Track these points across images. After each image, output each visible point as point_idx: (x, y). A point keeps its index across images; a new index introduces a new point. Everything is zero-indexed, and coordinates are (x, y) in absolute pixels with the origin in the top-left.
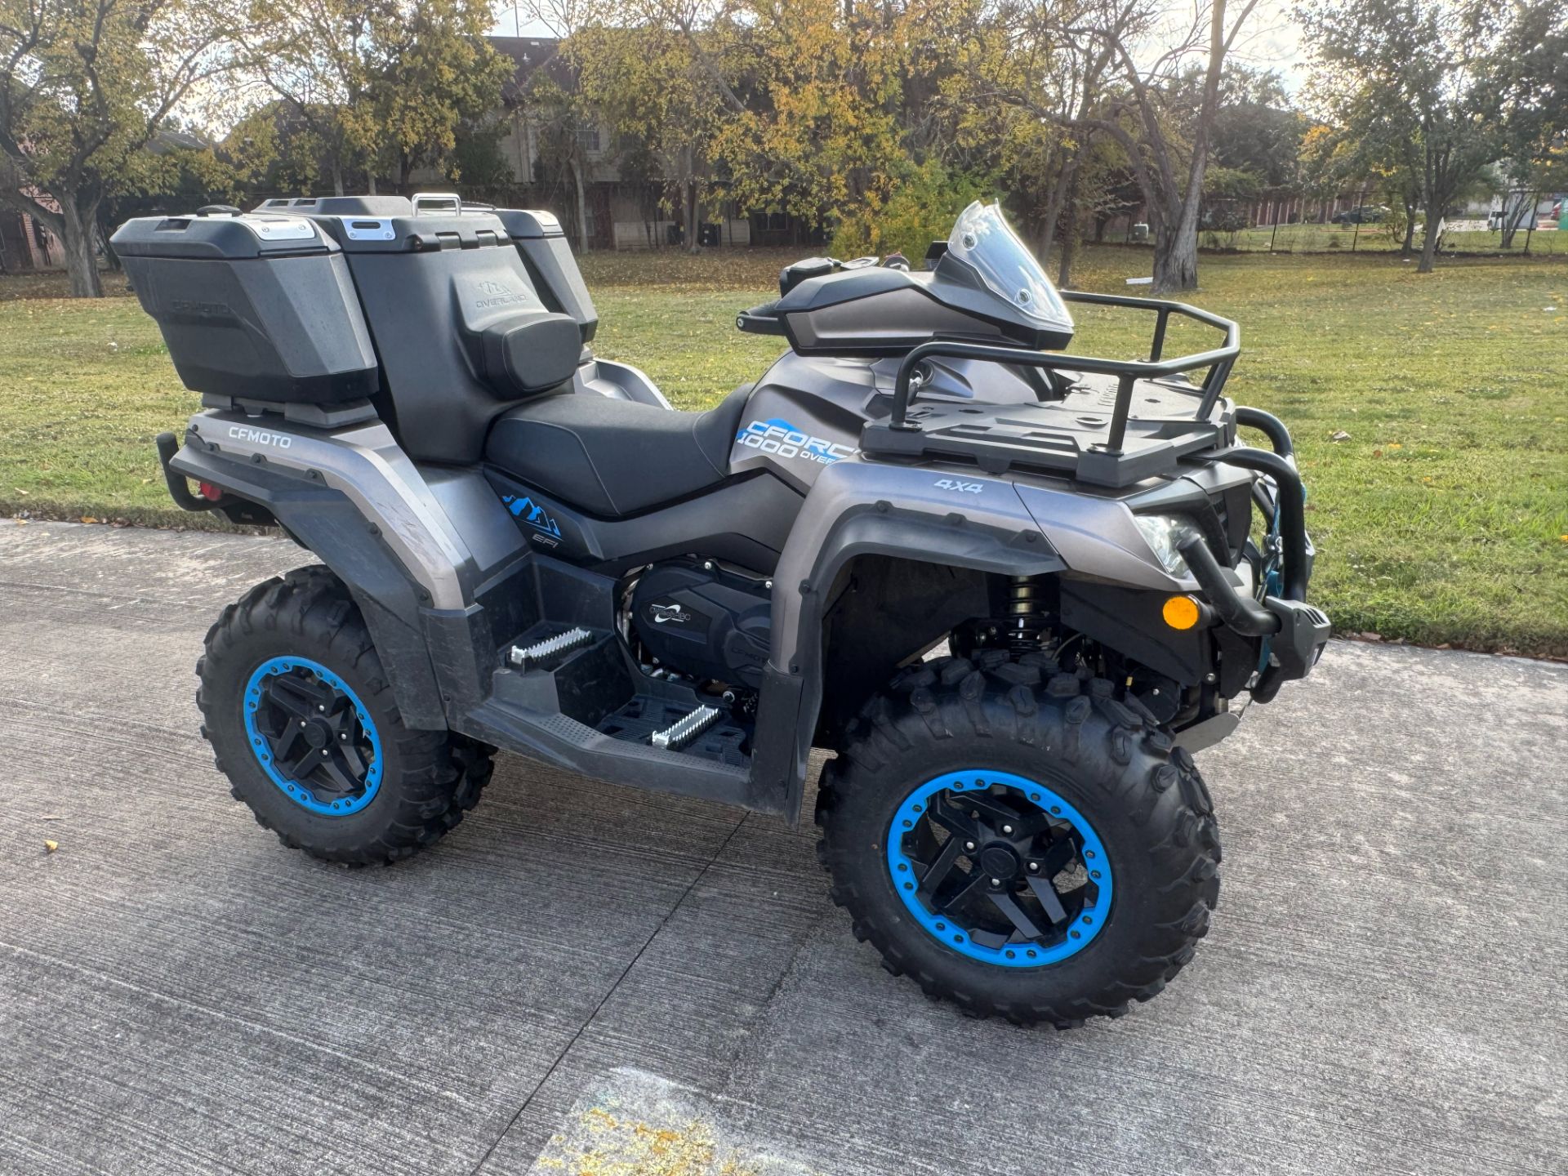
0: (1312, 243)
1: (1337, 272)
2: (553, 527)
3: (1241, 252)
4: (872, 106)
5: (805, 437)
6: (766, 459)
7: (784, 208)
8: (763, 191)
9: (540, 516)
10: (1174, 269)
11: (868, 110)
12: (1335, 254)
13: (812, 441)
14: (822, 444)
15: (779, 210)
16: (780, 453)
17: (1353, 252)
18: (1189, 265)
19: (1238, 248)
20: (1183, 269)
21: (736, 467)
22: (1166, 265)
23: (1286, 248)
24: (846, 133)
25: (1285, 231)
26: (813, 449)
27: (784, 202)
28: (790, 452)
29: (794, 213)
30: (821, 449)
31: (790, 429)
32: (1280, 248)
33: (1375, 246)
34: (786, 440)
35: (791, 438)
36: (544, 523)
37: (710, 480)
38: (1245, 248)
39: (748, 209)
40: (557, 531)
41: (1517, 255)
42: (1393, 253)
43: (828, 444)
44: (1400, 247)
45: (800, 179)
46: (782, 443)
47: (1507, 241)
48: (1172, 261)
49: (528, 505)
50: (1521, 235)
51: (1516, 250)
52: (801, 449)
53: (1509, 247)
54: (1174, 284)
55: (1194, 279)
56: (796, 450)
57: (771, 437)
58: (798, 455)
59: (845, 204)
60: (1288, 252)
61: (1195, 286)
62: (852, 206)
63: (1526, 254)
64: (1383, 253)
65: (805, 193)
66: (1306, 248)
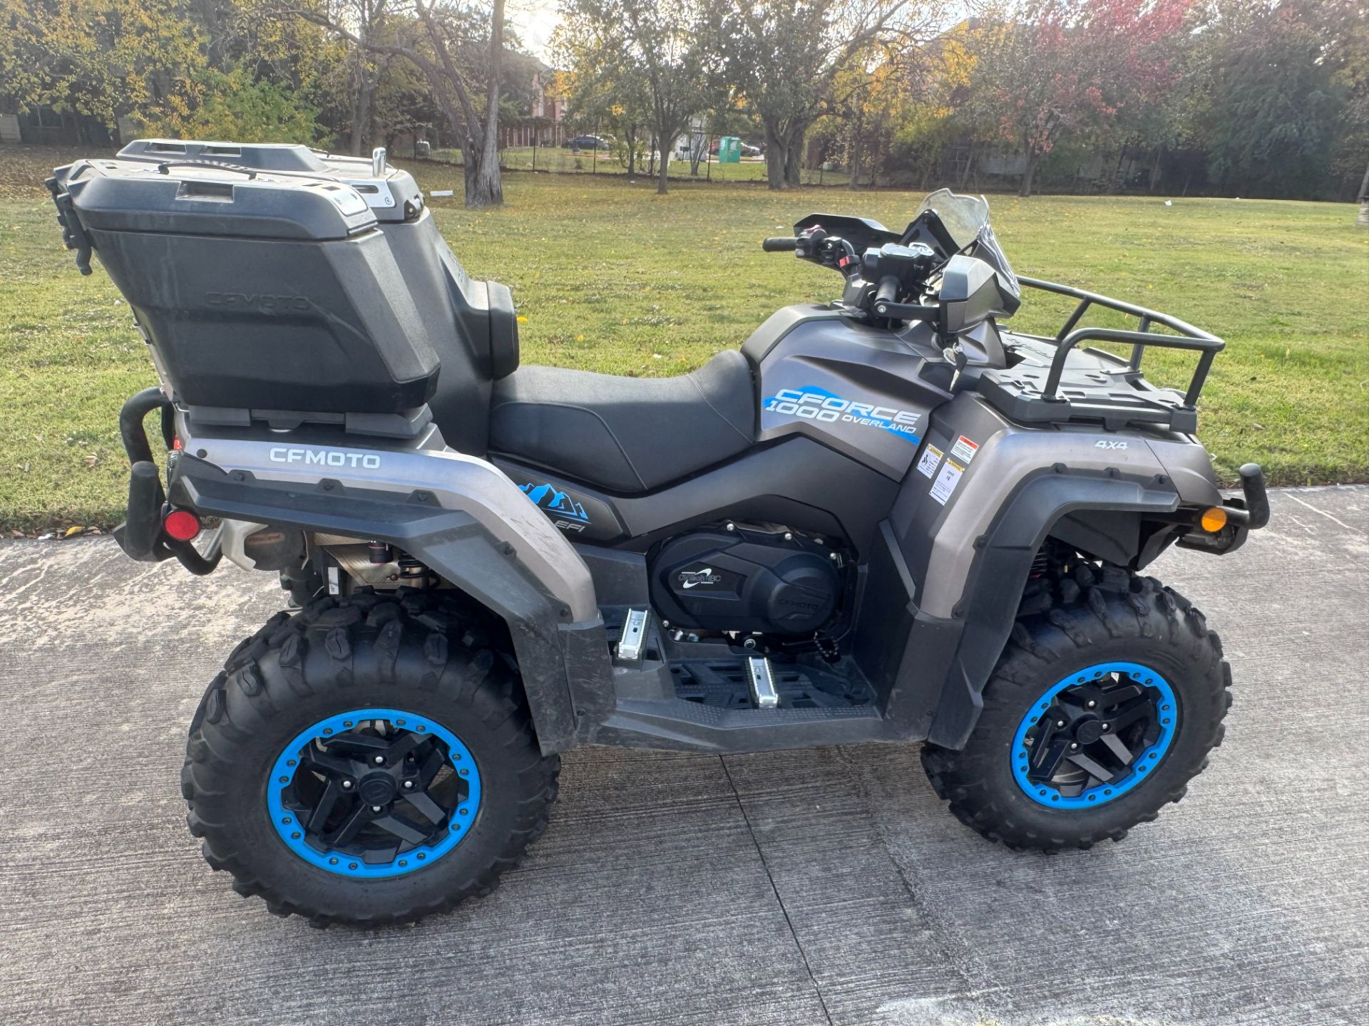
0: (563, 165)
1: (599, 190)
2: (578, 510)
3: (510, 170)
4: (164, 8)
5: (846, 403)
6: (802, 424)
7: (73, 106)
8: (45, 86)
9: (565, 501)
10: (483, 185)
11: (161, 12)
12: (577, 175)
13: (853, 406)
14: (864, 408)
15: (69, 107)
16: (820, 417)
17: (594, 173)
18: (495, 182)
19: (508, 167)
20: (491, 186)
21: (767, 434)
22: (476, 181)
23: (545, 168)
24: (139, 34)
25: (543, 153)
26: (856, 413)
27: (72, 100)
28: (831, 416)
29: (86, 112)
30: (864, 412)
31: (828, 395)
32: (540, 168)
33: (609, 169)
34: (825, 405)
35: (831, 404)
36: (568, 508)
37: (738, 448)
38: (513, 167)
39: (28, 105)
40: (584, 515)
41: (703, 181)
42: (623, 175)
43: (871, 407)
44: (626, 171)
45: (86, 76)
46: (821, 409)
47: (695, 171)
48: (480, 178)
49: (550, 492)
50: (702, 167)
51: (702, 177)
52: (843, 413)
53: (696, 174)
54: (485, 198)
55: (500, 194)
56: (837, 415)
57: (806, 403)
58: (839, 420)
59: (145, 106)
60: (547, 172)
61: (502, 200)
62: (157, 110)
63: (708, 180)
64: (615, 175)
65: (96, 92)
66: (560, 169)
